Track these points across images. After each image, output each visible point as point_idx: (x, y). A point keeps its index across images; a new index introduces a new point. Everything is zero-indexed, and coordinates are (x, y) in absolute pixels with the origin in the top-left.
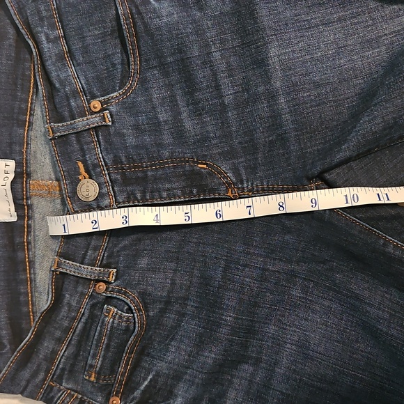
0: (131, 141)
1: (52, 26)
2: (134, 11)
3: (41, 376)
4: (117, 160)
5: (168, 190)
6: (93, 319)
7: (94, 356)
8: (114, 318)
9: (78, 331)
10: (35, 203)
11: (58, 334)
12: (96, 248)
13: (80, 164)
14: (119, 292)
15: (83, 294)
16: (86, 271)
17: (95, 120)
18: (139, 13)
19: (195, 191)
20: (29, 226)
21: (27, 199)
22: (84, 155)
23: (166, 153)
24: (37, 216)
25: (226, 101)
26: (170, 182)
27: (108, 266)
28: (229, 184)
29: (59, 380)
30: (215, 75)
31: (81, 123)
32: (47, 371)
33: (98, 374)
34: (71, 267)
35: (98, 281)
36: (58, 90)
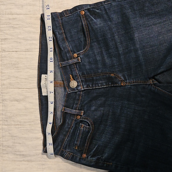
0: (88, 67)
1: (60, 29)
2: (88, 23)
3: (59, 147)
4: (83, 74)
5: (101, 83)
6: (76, 128)
7: (77, 141)
8: (84, 128)
9: (71, 132)
11: (64, 133)
12: (77, 104)
13: (71, 75)
14: (85, 119)
15: (72, 120)
16: (74, 111)
17: (75, 60)
18: (90, 24)
19: (110, 83)
22: (72, 73)
23: (100, 71)
25: (120, 52)
26: (102, 81)
27: (81, 110)
28: (122, 81)
29: (65, 148)
30: (116, 44)
31: (71, 62)
32: (61, 146)
33: (78, 147)
34: (68, 110)
35: (77, 115)
36: (63, 51)
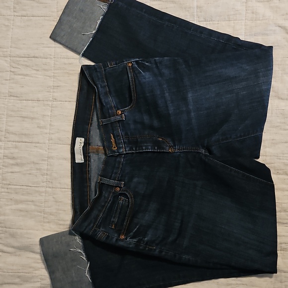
0: (132, 126)
1: (103, 82)
2: (135, 75)
3: (92, 225)
4: (126, 134)
5: (145, 146)
6: (113, 203)
7: (114, 218)
8: (123, 201)
9: (107, 207)
10: (91, 155)
11: (100, 208)
12: (116, 173)
13: (112, 135)
14: (125, 191)
15: (110, 192)
16: (112, 182)
17: (118, 118)
18: (137, 76)
19: (156, 148)
20: (89, 164)
21: (88, 154)
22: (113, 132)
24: (92, 160)
25: (170, 112)
26: (147, 143)
27: (121, 180)
28: (170, 147)
29: (99, 227)
30: (166, 102)
31: (113, 119)
32: (94, 224)
33: (116, 225)
34: (106, 181)
35: (116, 187)
36: (104, 106)
